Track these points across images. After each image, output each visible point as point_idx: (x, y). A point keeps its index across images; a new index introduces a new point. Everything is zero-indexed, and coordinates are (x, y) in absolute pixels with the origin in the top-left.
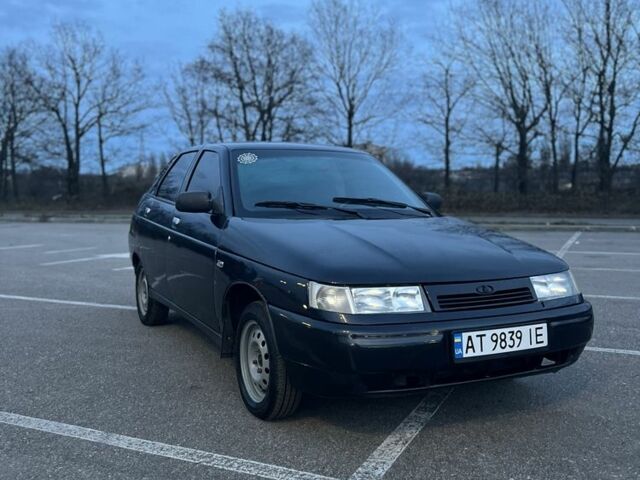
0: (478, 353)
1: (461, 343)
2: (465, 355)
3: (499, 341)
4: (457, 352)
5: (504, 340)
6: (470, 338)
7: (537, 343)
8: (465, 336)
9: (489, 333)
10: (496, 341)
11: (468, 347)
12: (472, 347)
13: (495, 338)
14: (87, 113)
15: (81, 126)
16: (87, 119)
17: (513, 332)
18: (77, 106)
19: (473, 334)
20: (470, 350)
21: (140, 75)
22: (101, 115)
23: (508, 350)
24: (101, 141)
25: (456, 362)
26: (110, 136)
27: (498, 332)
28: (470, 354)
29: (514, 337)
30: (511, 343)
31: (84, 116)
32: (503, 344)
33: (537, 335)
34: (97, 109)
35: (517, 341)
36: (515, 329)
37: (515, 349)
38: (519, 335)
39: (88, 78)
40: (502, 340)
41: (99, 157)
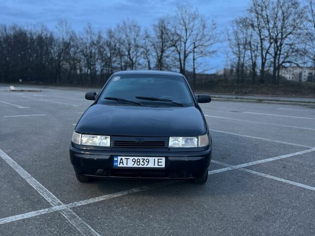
0: (125, 165)
1: (117, 160)
2: (119, 166)
3: (136, 162)
4: (115, 164)
5: (139, 162)
6: (121, 159)
7: (158, 165)
8: (119, 158)
9: (131, 158)
10: (135, 162)
11: (120, 163)
12: (122, 163)
13: (134, 160)
14: (189, 46)
15: (187, 53)
16: (189, 50)
17: (144, 159)
18: (185, 43)
19: (123, 158)
20: (121, 164)
21: (214, 27)
22: (195, 47)
23: (140, 166)
24: (194, 60)
25: (114, 168)
26: (198, 57)
27: (136, 158)
28: (121, 165)
29: (145, 161)
30: (143, 164)
31: (188, 48)
32: (138, 163)
33: (158, 162)
34: (193, 45)
35: (146, 163)
36: (146, 158)
37: (145, 166)
38: (147, 161)
39: (191, 29)
40: (138, 162)
41: (193, 67)
